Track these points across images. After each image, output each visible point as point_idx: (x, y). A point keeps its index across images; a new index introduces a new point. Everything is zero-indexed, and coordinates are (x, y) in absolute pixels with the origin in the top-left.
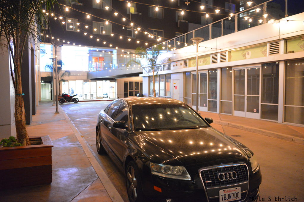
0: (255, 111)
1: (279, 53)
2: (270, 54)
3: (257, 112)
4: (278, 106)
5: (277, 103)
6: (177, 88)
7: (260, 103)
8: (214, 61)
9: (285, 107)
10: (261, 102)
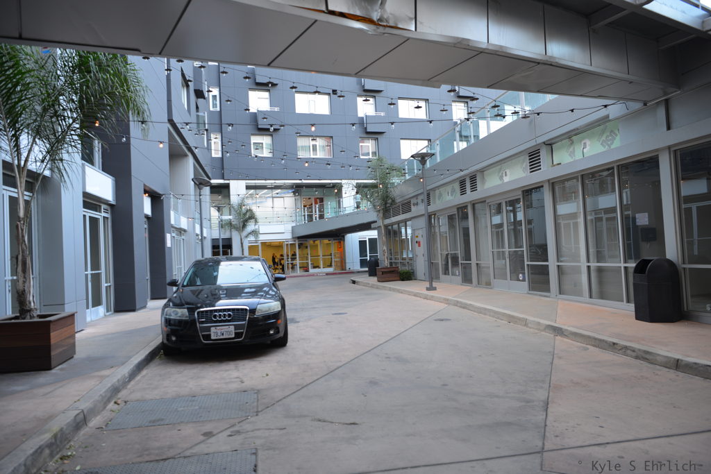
0: (521, 279)
1: (540, 169)
2: (531, 172)
3: (524, 280)
4: (548, 265)
5: (547, 260)
6: (421, 244)
7: (526, 263)
8: (463, 192)
9: (558, 266)
10: (528, 261)
